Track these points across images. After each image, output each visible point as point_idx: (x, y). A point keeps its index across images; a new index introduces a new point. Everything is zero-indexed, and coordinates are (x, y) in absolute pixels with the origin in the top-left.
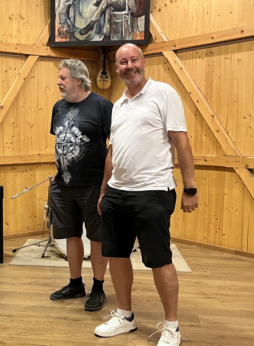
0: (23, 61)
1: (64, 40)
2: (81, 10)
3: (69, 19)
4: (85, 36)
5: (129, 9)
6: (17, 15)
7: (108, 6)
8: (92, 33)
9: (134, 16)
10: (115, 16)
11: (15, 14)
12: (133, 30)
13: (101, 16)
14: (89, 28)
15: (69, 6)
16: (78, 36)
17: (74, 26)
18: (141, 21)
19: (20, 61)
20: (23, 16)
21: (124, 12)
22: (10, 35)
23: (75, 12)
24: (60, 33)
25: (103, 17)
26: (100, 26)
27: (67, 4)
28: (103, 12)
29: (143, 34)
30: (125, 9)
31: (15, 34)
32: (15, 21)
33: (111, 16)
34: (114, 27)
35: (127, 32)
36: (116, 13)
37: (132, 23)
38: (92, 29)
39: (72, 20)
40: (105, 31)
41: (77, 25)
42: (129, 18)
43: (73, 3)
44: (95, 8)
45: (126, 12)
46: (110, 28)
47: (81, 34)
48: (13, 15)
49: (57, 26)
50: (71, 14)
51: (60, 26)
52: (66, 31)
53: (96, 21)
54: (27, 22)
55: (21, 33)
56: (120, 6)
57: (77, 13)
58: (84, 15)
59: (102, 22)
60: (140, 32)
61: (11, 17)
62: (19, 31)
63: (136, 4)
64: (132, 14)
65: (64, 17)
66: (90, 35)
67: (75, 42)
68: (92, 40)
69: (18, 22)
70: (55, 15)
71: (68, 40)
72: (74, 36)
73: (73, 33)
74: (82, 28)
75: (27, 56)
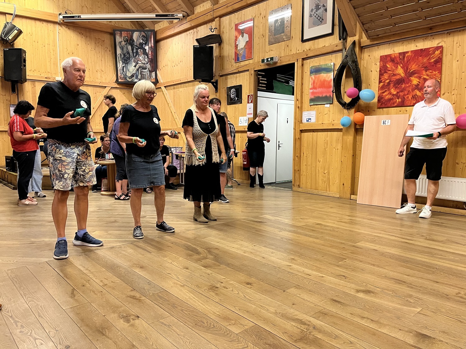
0: (104, 89)
1: (122, 81)
2: (128, 68)
3: (124, 72)
4: (131, 79)
5: (148, 69)
6: (100, 70)
7: (140, 67)
8: (134, 78)
9: (151, 72)
10: (143, 71)
11: (99, 69)
12: (150, 78)
13: (137, 71)
14: (132, 76)
15: (123, 67)
16: (128, 79)
17: (126, 75)
18: (153, 74)
19: (102, 89)
20: (103, 70)
21: (146, 70)
22: (97, 78)
23: (126, 69)
24: (120, 78)
25: (138, 72)
26: (137, 75)
27: (122, 66)
28: (138, 70)
29: (155, 79)
30: (146, 69)
31: (99, 77)
32: (99, 72)
33: (141, 71)
34: (143, 76)
35: (148, 78)
36: (143, 70)
37: (150, 74)
38: (134, 76)
39: (125, 72)
40: (139, 77)
41: (127, 75)
42: (148, 72)
43: (125, 66)
44: (134, 68)
45: (147, 70)
46: (141, 76)
47: (129, 79)
48: (98, 70)
49: (119, 75)
50: (125, 70)
51: (120, 75)
52: (123, 77)
53: (135, 73)
54: (105, 73)
55: (102, 77)
56: (144, 67)
57: (127, 70)
58: (130, 71)
59: (138, 74)
60: (154, 79)
61: (97, 71)
62: (101, 77)
63: (151, 67)
64: (149, 71)
65: (122, 71)
66: (133, 79)
67: (127, 82)
68: (134, 81)
69: (101, 73)
70: (118, 70)
71: (124, 81)
72: (126, 79)
73: (126, 78)
74: (129, 76)
75: (106, 87)
